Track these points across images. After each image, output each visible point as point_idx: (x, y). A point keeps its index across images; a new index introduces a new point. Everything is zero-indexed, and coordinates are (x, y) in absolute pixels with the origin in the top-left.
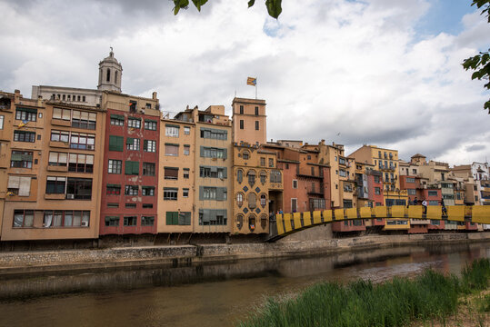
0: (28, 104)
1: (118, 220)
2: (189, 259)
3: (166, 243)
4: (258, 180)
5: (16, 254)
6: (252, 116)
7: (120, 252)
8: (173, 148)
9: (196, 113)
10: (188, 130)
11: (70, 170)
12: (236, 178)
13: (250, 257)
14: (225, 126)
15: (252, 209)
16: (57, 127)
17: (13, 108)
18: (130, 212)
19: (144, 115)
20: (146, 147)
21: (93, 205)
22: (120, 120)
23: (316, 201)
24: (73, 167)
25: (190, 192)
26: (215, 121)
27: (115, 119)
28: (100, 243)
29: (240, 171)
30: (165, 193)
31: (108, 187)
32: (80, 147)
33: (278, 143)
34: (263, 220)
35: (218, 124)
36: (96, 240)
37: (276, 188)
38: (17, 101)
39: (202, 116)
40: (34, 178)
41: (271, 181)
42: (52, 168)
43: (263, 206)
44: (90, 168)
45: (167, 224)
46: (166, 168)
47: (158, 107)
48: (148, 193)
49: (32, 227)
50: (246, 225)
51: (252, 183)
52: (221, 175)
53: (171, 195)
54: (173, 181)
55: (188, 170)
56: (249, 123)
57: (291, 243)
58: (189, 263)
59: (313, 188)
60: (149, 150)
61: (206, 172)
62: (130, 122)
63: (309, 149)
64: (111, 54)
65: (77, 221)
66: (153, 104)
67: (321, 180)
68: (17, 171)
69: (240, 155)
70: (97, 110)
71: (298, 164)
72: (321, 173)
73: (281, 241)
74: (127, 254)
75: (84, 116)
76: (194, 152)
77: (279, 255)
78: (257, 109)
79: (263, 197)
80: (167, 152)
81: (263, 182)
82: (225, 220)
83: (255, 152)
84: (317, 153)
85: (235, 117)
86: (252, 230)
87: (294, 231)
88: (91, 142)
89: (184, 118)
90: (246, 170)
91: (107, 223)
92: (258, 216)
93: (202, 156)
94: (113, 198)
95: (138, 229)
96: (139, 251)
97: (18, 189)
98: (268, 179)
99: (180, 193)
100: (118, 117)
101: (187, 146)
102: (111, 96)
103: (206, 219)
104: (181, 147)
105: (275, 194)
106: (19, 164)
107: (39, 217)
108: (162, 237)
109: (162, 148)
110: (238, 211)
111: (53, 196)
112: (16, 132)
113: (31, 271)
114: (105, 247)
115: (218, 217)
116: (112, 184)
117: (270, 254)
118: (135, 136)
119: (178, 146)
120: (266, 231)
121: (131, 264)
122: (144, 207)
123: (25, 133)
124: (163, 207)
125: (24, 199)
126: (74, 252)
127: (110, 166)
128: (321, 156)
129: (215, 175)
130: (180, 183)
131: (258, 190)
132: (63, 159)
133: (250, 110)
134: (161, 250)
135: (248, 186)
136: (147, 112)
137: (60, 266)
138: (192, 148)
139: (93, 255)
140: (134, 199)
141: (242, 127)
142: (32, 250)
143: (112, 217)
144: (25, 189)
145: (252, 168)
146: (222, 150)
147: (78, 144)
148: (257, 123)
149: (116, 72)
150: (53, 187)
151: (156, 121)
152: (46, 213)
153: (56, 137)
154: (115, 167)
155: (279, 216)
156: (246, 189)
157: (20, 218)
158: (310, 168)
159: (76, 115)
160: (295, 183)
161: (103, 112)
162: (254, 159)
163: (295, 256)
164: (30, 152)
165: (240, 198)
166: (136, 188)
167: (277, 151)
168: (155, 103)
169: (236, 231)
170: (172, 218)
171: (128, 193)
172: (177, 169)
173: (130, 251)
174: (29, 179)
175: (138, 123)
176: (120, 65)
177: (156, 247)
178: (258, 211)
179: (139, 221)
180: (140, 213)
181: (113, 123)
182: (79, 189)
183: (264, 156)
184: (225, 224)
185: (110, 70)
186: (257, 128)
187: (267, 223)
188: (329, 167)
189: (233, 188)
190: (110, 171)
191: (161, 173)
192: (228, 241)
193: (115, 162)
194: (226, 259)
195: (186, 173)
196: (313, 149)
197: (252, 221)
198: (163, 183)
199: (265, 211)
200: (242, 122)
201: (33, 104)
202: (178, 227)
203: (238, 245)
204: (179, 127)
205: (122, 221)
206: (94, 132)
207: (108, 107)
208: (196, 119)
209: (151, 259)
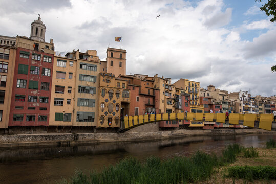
1: (22, 117)
2: (68, 142)
3: (55, 132)
4: (115, 96)
6: (118, 59)
7: (23, 137)
8: (61, 75)
9: (77, 54)
10: (72, 63)
12: (101, 94)
13: (108, 141)
14: (95, 62)
15: (110, 113)
18: (31, 112)
19: (43, 53)
20: (43, 72)
21: (5, 107)
22: (26, 55)
23: (150, 110)
25: (72, 102)
26: (89, 59)
27: (23, 54)
28: (10, 131)
29: (104, 90)
30: (55, 102)
31: (16, 96)
34: (117, 120)
35: (91, 61)
36: (7, 129)
37: (126, 100)
39: (81, 55)
41: (123, 97)
43: (117, 111)
44: (3, 84)
45: (56, 120)
46: (56, 86)
47: (53, 49)
48: (43, 101)
50: (106, 122)
51: (111, 97)
52: (92, 92)
53: (59, 103)
54: (60, 94)
55: (71, 87)
56: (116, 63)
57: (134, 134)
58: (68, 144)
59: (149, 102)
60: (46, 75)
61: (82, 90)
62: (33, 56)
63: (148, 79)
67: (153, 97)
69: (104, 80)
71: (140, 87)
72: (154, 93)
73: (127, 132)
74: (27, 138)
75: (1, 51)
76: (75, 77)
77: (126, 140)
78: (121, 55)
79: (117, 106)
80: (58, 76)
81: (118, 97)
82: (93, 119)
83: (114, 79)
84: (153, 82)
85: (108, 59)
86: (109, 125)
87: (134, 126)
89: (71, 56)
90: (107, 89)
91: (15, 119)
92: (114, 117)
93: (80, 79)
94: (20, 103)
95: (36, 123)
96: (36, 137)
98: (121, 96)
99: (65, 102)
100: (25, 53)
101: (71, 73)
102: (21, 39)
103: (81, 118)
104: (67, 75)
105: (125, 104)
108: (53, 128)
109: (54, 74)
110: (101, 113)
114: (13, 134)
115: (89, 117)
116: (19, 94)
117: (120, 139)
118: (35, 66)
119: (65, 73)
120: (118, 126)
121: (29, 145)
122: (41, 109)
124: (53, 110)
127: (19, 83)
128: (155, 83)
129: (88, 91)
130: (65, 96)
131: (114, 101)
133: (117, 55)
134: (51, 136)
135: (109, 99)
136: (45, 51)
138: (74, 75)
139: (4, 139)
140: (34, 105)
141: (112, 65)
143: (19, 115)
145: (111, 88)
146: (93, 77)
148: (121, 63)
149: (42, 30)
151: (52, 56)
154: (22, 84)
155: (126, 118)
156: (107, 101)
158: (147, 90)
160: (138, 98)
161: (17, 49)
162: (113, 83)
163: (136, 141)
165: (103, 106)
166: (35, 98)
167: (128, 79)
168: (51, 46)
169: (100, 125)
170: (59, 116)
171: (30, 100)
172: (64, 87)
173: (30, 137)
175: (39, 57)
177: (48, 134)
178: (114, 114)
179: (37, 118)
180: (38, 114)
181: (21, 56)
183: (120, 81)
184: (93, 121)
185: (38, 28)
186: (121, 66)
187: (119, 121)
188: (159, 90)
189: (99, 100)
190: (18, 86)
191: (53, 89)
192: (95, 131)
193: (22, 81)
194: (92, 142)
195: (70, 89)
196: (151, 79)
197: (109, 120)
198: (54, 95)
199: (118, 114)
202: (62, 122)
203: (101, 134)
204: (66, 62)
205: (25, 118)
206: (7, 61)
207: (18, 46)
208: (78, 57)
209: (43, 141)
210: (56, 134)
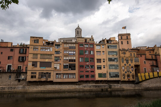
0: (58, 43)
1: (83, 76)
2: (107, 89)
3: (99, 84)
4: (130, 62)
5: (57, 86)
6: (126, 39)
7: (85, 86)
8: (99, 53)
9: (106, 41)
10: (103, 46)
11: (69, 61)
12: (121, 61)
13: (129, 89)
14: (116, 44)
15: (128, 72)
16: (65, 49)
17: (54, 45)
18: (87, 74)
19: (89, 43)
20: (90, 53)
21: (76, 71)
22: (82, 45)
23: (155, 69)
24: (70, 60)
25: (106, 67)
26: (112, 42)
27: (81, 45)
28: (79, 83)
29: (123, 59)
30: (97, 67)
31: (80, 66)
32: (72, 54)
33: (136, 48)
34: (133, 76)
35: (113, 43)
36: (78, 82)
37: (137, 64)
38: (55, 43)
39: (108, 41)
40: (60, 64)
41: (135, 62)
42: (65, 61)
43: (133, 71)
44: (75, 60)
46: (97, 59)
47: (93, 40)
48: (92, 67)
49: (61, 78)
50: (126, 77)
51: (127, 63)
52: (116, 60)
53: (99, 68)
54: (100, 63)
55: (104, 59)
56: (125, 42)
57: (145, 84)
58: (107, 90)
59: (153, 63)
60: (92, 54)
61: (110, 60)
62: (85, 46)
63: (149, 49)
64: (78, 26)
65: (72, 76)
66: (92, 39)
67: (156, 60)
68: (56, 62)
69: (122, 53)
70: (76, 43)
71: (145, 55)
72: (156, 58)
73: (141, 84)
74: (87, 87)
75: (72, 45)
76: (106, 53)
77: (140, 89)
78: (127, 36)
79: (132, 67)
80: (97, 54)
81: (132, 62)
82: (119, 76)
83: (128, 52)
84: (153, 50)
85: (119, 40)
86: (129, 79)
87: (146, 80)
88: (74, 53)
89: (102, 42)
90: (125, 58)
91: (81, 77)
92: (131, 74)
93: (109, 54)
94: (82, 69)
95: (90, 79)
96: (91, 86)
97: (56, 68)
98: (134, 61)
99: (102, 67)
101: (103, 52)
102: (79, 38)
103: (112, 75)
104: (102, 52)
105: (137, 66)
106: (56, 60)
107: (62, 75)
108: (98, 82)
110: (123, 73)
111: (65, 69)
112: (55, 52)
113: (61, 91)
114: (80, 85)
115: (116, 75)
117: (137, 88)
118: (87, 50)
119: (100, 52)
120: (134, 80)
122: (91, 72)
123: (57, 52)
124: (97, 72)
125: (58, 70)
126: (72, 86)
127: (80, 60)
128: (155, 51)
129: (114, 60)
130: (102, 64)
131: (130, 65)
132: (67, 58)
134: (97, 86)
135: (126, 64)
136: (90, 42)
137: (68, 90)
138: (105, 52)
139: (77, 87)
140: (88, 70)
141: (122, 43)
142: (61, 85)
143: (82, 75)
144: (58, 68)
145: (127, 57)
146: (115, 52)
147: (71, 54)
148: (128, 41)
149: (80, 31)
150: (65, 67)
151: (93, 44)
152: (64, 74)
153: (65, 52)
155: (139, 74)
156: (125, 65)
157: (57, 76)
158: (151, 56)
159: (70, 45)
160: (145, 62)
161: (77, 43)
162: (128, 54)
163: (147, 89)
164: (59, 57)
165: (123, 68)
166: (88, 66)
167: (136, 51)
169: (123, 79)
170: (100, 75)
171: (86, 67)
172: (101, 59)
173: (88, 86)
174: (59, 64)
176: (81, 29)
177: (96, 85)
178: (131, 72)
179: (90, 76)
180: (90, 74)
181: (80, 46)
182: (72, 67)
183: (131, 53)
184: (119, 77)
185: (78, 31)
186: (128, 43)
187: (135, 77)
188: (160, 55)
189: (120, 65)
190: (80, 61)
191: (96, 61)
192: (120, 83)
194: (120, 89)
195: (104, 60)
196: (151, 49)
197: (128, 76)
198: (96, 64)
199: (134, 72)
200: (122, 42)
201: (59, 43)
202: (102, 78)
203: (124, 85)
204: (100, 46)
205: (85, 76)
206: (75, 50)
207: (79, 42)
208: (106, 42)
209: (94, 89)
210: (100, 85)
